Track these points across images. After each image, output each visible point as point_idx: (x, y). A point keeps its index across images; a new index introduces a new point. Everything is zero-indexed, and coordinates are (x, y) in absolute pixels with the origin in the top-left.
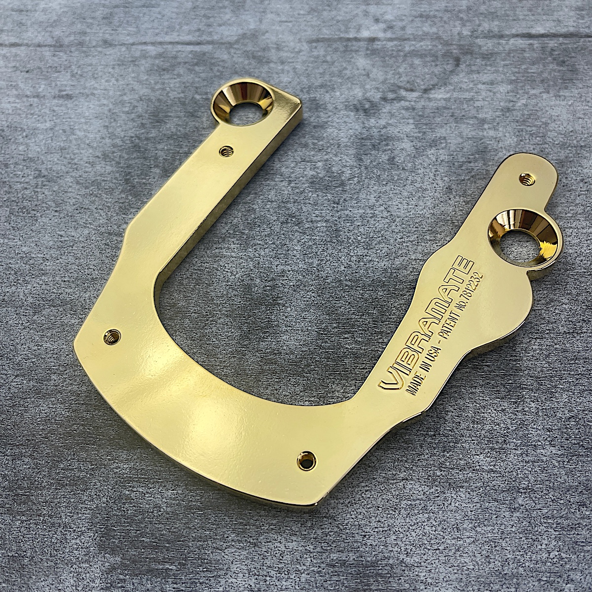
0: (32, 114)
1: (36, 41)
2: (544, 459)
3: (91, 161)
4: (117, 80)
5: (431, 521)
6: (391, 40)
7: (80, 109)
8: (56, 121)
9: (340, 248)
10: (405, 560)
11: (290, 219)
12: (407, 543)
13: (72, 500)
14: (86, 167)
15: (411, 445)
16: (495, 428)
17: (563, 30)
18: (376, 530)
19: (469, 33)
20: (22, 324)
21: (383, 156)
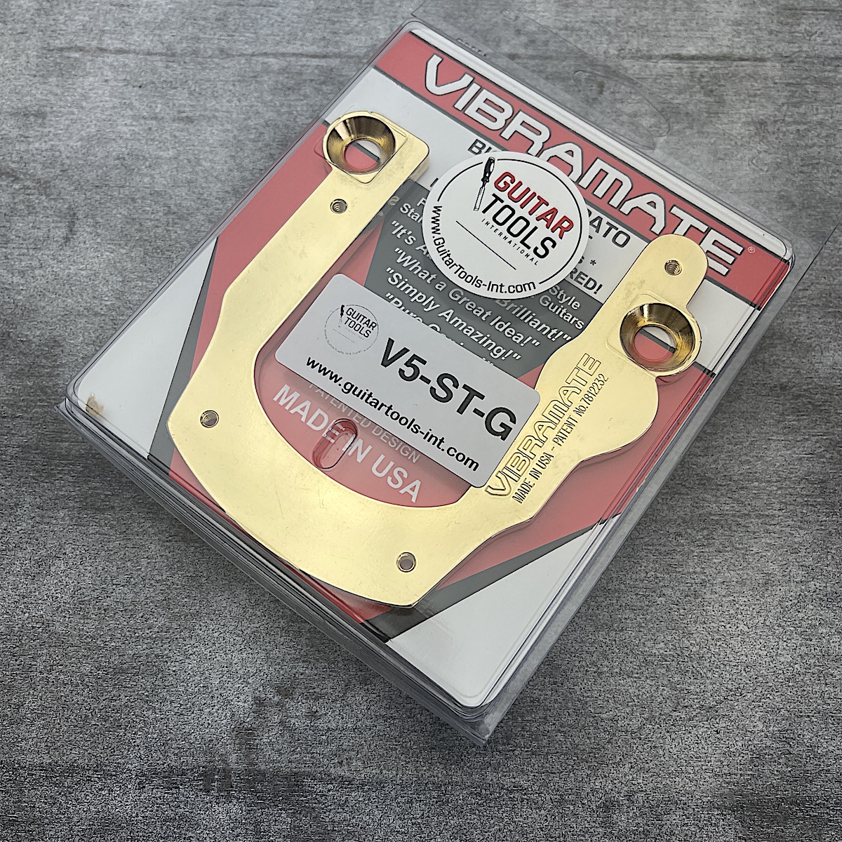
0: (152, 140)
3: (221, 197)
4: (239, 101)
7: (204, 135)
8: (179, 149)
14: (216, 203)
17: (716, 51)
19: (616, 53)
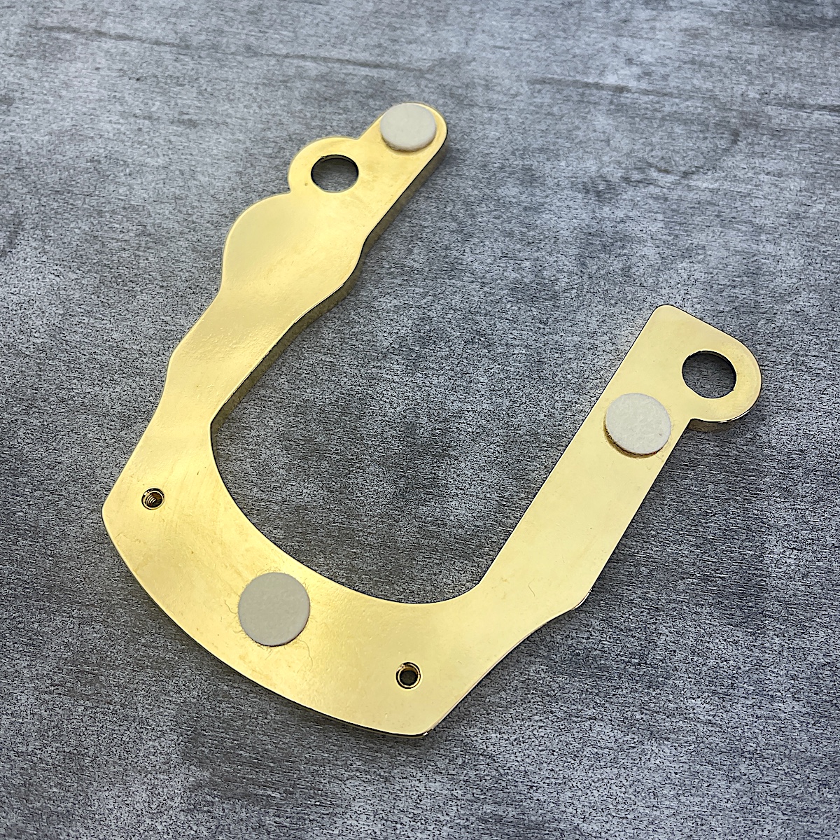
1: (153, 35)
2: (783, 716)
5: (622, 779)
6: (646, 92)
9: (541, 388)
10: (580, 826)
11: (477, 337)
12: (586, 804)
13: (153, 689)
15: (606, 673)
16: (721, 665)
18: (547, 781)
20: (105, 440)
21: (615, 263)
